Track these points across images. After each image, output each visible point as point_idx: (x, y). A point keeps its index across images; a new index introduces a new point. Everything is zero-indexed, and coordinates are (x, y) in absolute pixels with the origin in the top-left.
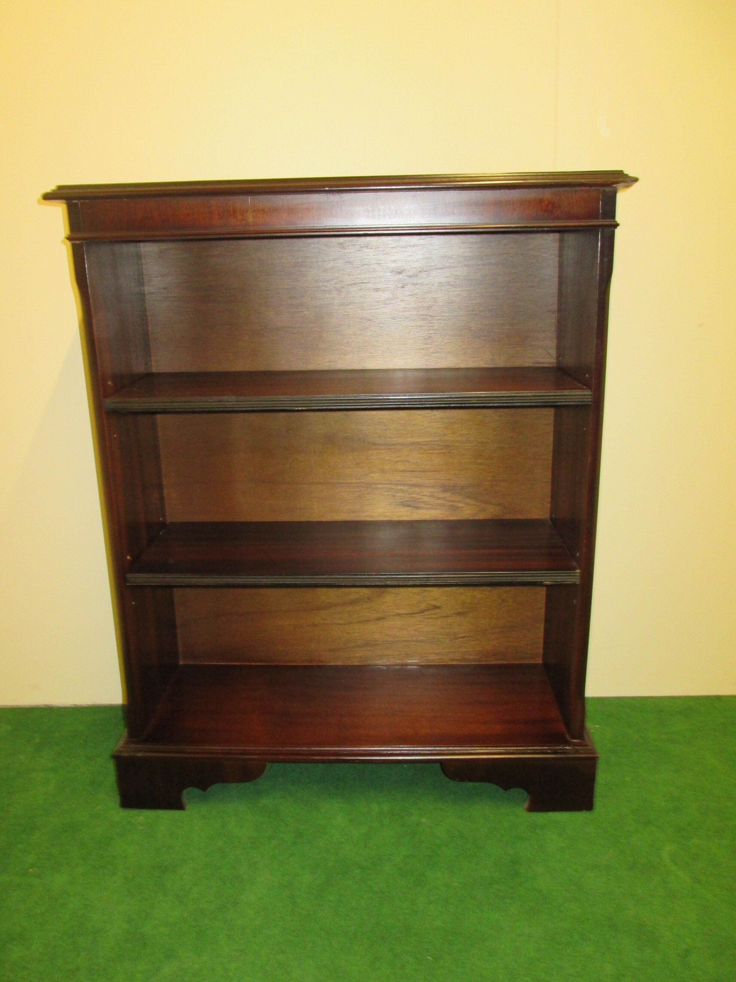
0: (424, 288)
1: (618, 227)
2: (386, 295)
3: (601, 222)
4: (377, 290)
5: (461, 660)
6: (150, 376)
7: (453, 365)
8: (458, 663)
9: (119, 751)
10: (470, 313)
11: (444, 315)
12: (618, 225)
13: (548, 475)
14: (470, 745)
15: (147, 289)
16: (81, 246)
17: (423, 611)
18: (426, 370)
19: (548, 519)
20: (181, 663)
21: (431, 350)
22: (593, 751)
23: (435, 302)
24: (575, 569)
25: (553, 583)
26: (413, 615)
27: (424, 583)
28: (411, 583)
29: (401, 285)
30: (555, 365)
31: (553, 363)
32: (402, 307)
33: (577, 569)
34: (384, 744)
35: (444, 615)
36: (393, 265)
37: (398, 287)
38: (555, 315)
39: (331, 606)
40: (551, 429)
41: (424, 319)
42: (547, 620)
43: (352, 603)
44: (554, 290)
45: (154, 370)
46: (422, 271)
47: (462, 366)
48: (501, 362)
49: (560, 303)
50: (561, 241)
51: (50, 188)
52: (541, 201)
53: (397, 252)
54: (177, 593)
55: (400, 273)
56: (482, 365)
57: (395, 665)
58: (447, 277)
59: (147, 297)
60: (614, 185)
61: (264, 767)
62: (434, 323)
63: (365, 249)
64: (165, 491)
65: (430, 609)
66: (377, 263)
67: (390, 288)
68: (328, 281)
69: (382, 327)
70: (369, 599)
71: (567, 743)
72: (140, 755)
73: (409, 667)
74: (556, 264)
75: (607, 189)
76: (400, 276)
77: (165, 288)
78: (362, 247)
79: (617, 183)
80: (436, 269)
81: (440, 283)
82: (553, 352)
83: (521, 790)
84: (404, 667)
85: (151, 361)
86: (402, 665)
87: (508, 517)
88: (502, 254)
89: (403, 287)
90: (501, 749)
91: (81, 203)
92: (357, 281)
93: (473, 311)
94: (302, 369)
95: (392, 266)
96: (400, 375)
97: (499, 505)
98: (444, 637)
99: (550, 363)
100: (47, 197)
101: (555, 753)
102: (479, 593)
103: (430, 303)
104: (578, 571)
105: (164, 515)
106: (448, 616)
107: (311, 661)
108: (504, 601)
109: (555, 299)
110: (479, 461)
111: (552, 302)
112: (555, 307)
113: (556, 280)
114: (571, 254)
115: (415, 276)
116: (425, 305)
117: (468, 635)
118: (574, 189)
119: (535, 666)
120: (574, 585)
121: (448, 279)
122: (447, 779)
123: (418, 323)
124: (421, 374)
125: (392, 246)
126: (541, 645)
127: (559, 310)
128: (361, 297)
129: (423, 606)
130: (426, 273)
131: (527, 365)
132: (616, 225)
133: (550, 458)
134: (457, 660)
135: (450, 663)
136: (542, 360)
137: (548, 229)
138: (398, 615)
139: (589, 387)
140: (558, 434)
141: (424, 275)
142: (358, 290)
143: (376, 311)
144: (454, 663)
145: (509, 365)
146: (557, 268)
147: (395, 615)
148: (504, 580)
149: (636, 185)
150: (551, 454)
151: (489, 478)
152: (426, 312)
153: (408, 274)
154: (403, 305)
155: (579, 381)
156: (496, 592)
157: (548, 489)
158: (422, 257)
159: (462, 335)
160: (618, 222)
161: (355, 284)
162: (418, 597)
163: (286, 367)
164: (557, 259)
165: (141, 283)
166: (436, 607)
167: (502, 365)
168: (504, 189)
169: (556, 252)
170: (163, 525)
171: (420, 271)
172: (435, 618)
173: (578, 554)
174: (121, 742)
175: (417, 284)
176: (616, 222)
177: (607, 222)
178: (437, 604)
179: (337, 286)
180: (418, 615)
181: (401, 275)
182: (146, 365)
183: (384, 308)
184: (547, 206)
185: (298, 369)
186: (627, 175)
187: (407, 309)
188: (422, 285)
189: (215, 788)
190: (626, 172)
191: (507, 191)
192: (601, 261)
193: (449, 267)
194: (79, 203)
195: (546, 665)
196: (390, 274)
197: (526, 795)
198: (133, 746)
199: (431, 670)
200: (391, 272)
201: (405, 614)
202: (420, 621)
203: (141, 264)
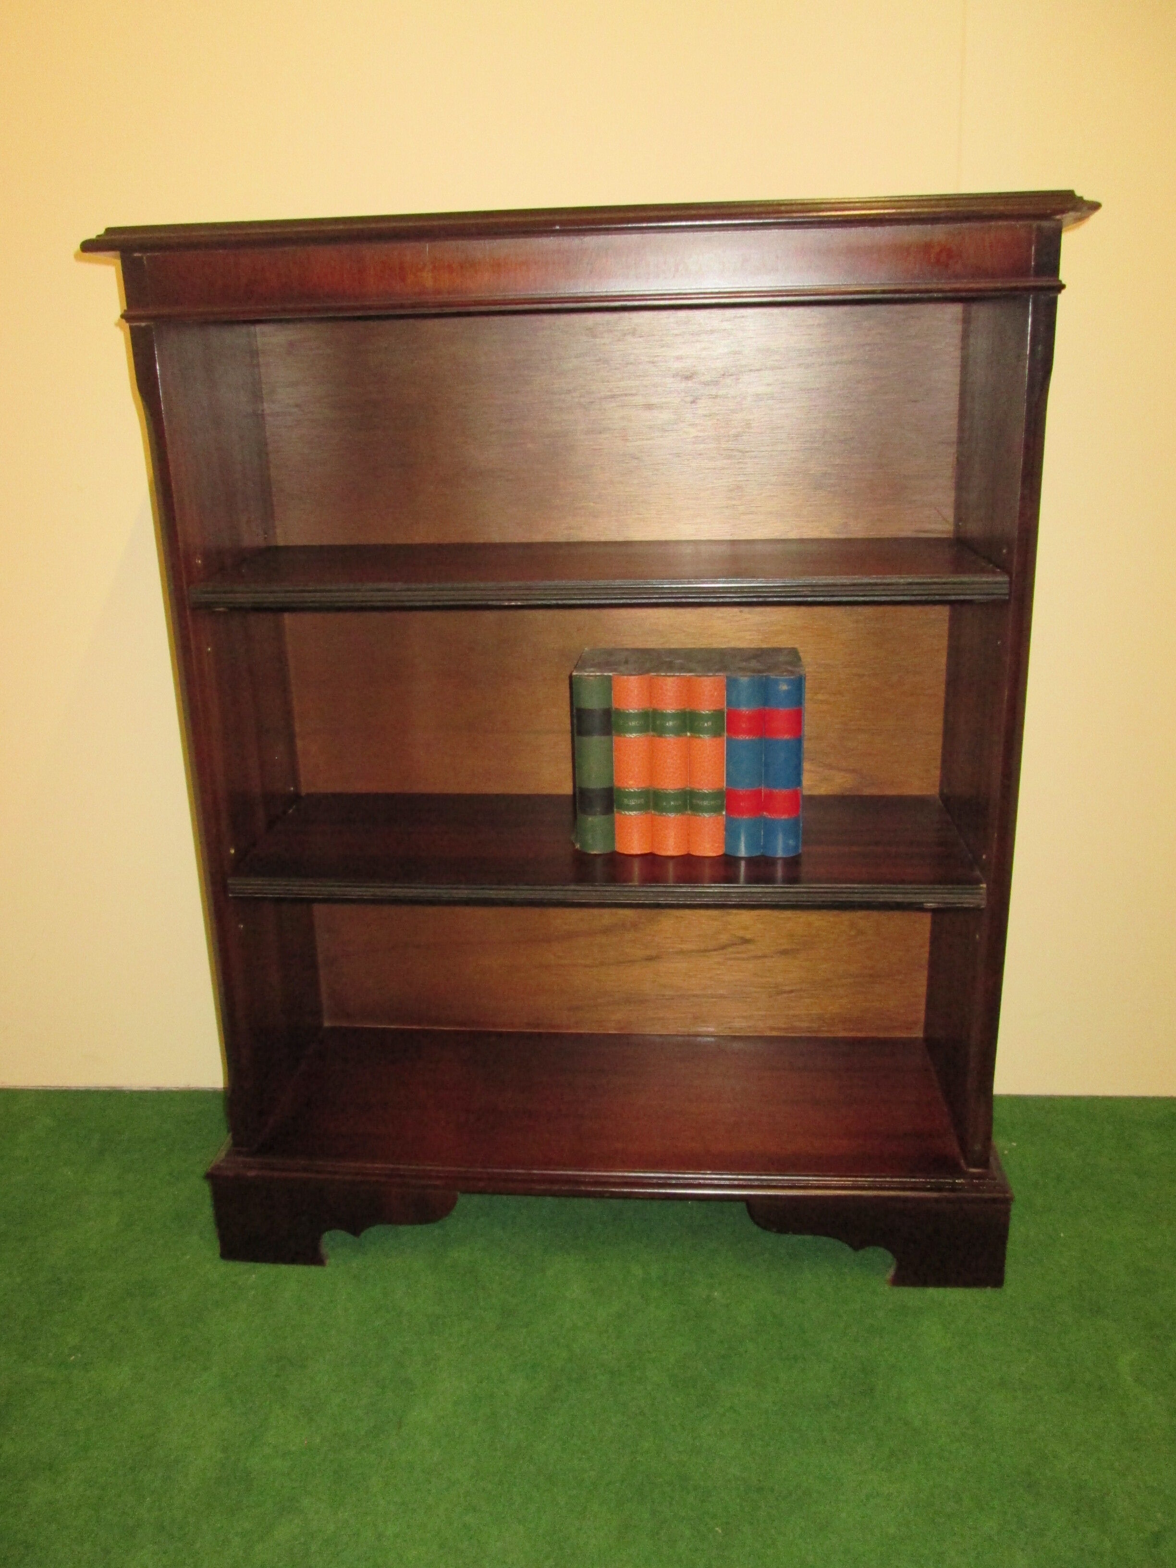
0: (730, 404)
1: (1063, 291)
2: (665, 416)
3: (1031, 282)
4: (649, 407)
5: (784, 1029)
6: (273, 551)
7: (777, 534)
8: (782, 1034)
9: (217, 1168)
10: (808, 445)
11: (762, 449)
12: (1063, 287)
13: (937, 723)
14: (797, 1173)
15: (267, 407)
16: (146, 331)
17: (723, 948)
18: (733, 542)
19: (938, 796)
20: (327, 1024)
21: (742, 508)
22: (1004, 1188)
23: (748, 428)
24: (978, 882)
25: (941, 906)
26: (707, 954)
27: (721, 901)
28: (698, 901)
29: (689, 399)
30: (951, 535)
31: (948, 532)
32: (692, 436)
33: (982, 883)
34: (654, 1167)
35: (760, 954)
36: (677, 365)
37: (686, 402)
38: (953, 450)
39: (570, 936)
40: (943, 643)
41: (730, 457)
42: (934, 965)
43: (606, 931)
44: (953, 406)
45: (281, 542)
46: (727, 374)
47: (793, 535)
48: (858, 530)
49: (961, 429)
50: (966, 321)
51: (95, 231)
52: (927, 247)
53: (684, 343)
54: (319, 910)
55: (688, 378)
56: (827, 534)
57: (677, 1035)
58: (768, 385)
59: (269, 419)
60: (1058, 217)
61: (455, 1199)
62: (746, 463)
63: (629, 338)
64: (299, 744)
65: (736, 944)
66: (649, 362)
67: (673, 403)
68: (569, 392)
69: (657, 470)
70: (635, 926)
71: (962, 1174)
72: (251, 1174)
73: (699, 1039)
74: (958, 362)
75: (1045, 224)
76: (690, 384)
77: (297, 406)
78: (625, 335)
79: (1063, 212)
80: (751, 370)
81: (757, 395)
82: (949, 513)
83: (881, 1250)
84: (691, 1038)
85: (274, 527)
86: (689, 1035)
87: (867, 792)
88: (864, 345)
89: (693, 402)
90: (848, 1181)
91: (148, 258)
92: (616, 391)
93: (812, 442)
94: (524, 540)
95: (675, 366)
96: (689, 550)
97: (854, 771)
98: (759, 990)
99: (943, 532)
100: (89, 247)
101: (939, 1189)
102: (817, 920)
103: (739, 430)
104: (984, 886)
105: (296, 781)
106: (765, 956)
107: (538, 1026)
108: (861, 932)
109: (954, 422)
110: (820, 697)
111: (949, 426)
112: (953, 436)
113: (957, 389)
114: (981, 344)
115: (716, 383)
116: (733, 432)
117: (798, 987)
118: (986, 225)
119: (912, 1041)
120: (977, 909)
121: (769, 389)
122: (755, 1229)
123: (719, 464)
124: (724, 549)
125: (676, 332)
126: (922, 1007)
127: (961, 441)
128: (623, 418)
129: (724, 938)
130: (732, 377)
131: (903, 534)
132: (1061, 287)
133: (942, 694)
134: (779, 1029)
135: (768, 1033)
136: (929, 527)
137: (940, 295)
138: (682, 952)
139: (1006, 571)
140: (955, 651)
141: (728, 381)
142: (618, 406)
143: (649, 442)
144: (774, 1033)
145: (873, 534)
146: (959, 369)
147: (677, 953)
148: (856, 898)
149: (1096, 216)
150: (943, 686)
151: (837, 726)
152: (732, 444)
153: (702, 379)
154: (693, 432)
155: (990, 561)
156: (847, 916)
157: (937, 746)
158: (726, 350)
159: (793, 484)
160: (1064, 282)
161: (613, 397)
162: (715, 923)
163: (496, 538)
164: (958, 353)
165: (257, 396)
166: (745, 941)
167: (861, 535)
168: (864, 226)
169: (957, 341)
170: (296, 797)
171: (723, 375)
172: (743, 959)
173: (984, 857)
174: (223, 1154)
175: (716, 397)
176: (1061, 281)
177: (1043, 282)
178: (748, 936)
179: (582, 400)
180: (715, 953)
181: (690, 382)
182: (266, 533)
183: (662, 437)
184: (939, 254)
185: (516, 540)
186: (1081, 198)
187: (700, 439)
188: (726, 398)
189: (375, 1232)
190: (1078, 193)
191: (869, 230)
192: (1032, 350)
193: (772, 368)
194: (145, 258)
195: (930, 1043)
196: (672, 379)
197: (889, 1258)
198: (240, 1159)
199: (737, 1045)
200: (673, 377)
201: (692, 951)
202: (718, 963)
203: (258, 365)
